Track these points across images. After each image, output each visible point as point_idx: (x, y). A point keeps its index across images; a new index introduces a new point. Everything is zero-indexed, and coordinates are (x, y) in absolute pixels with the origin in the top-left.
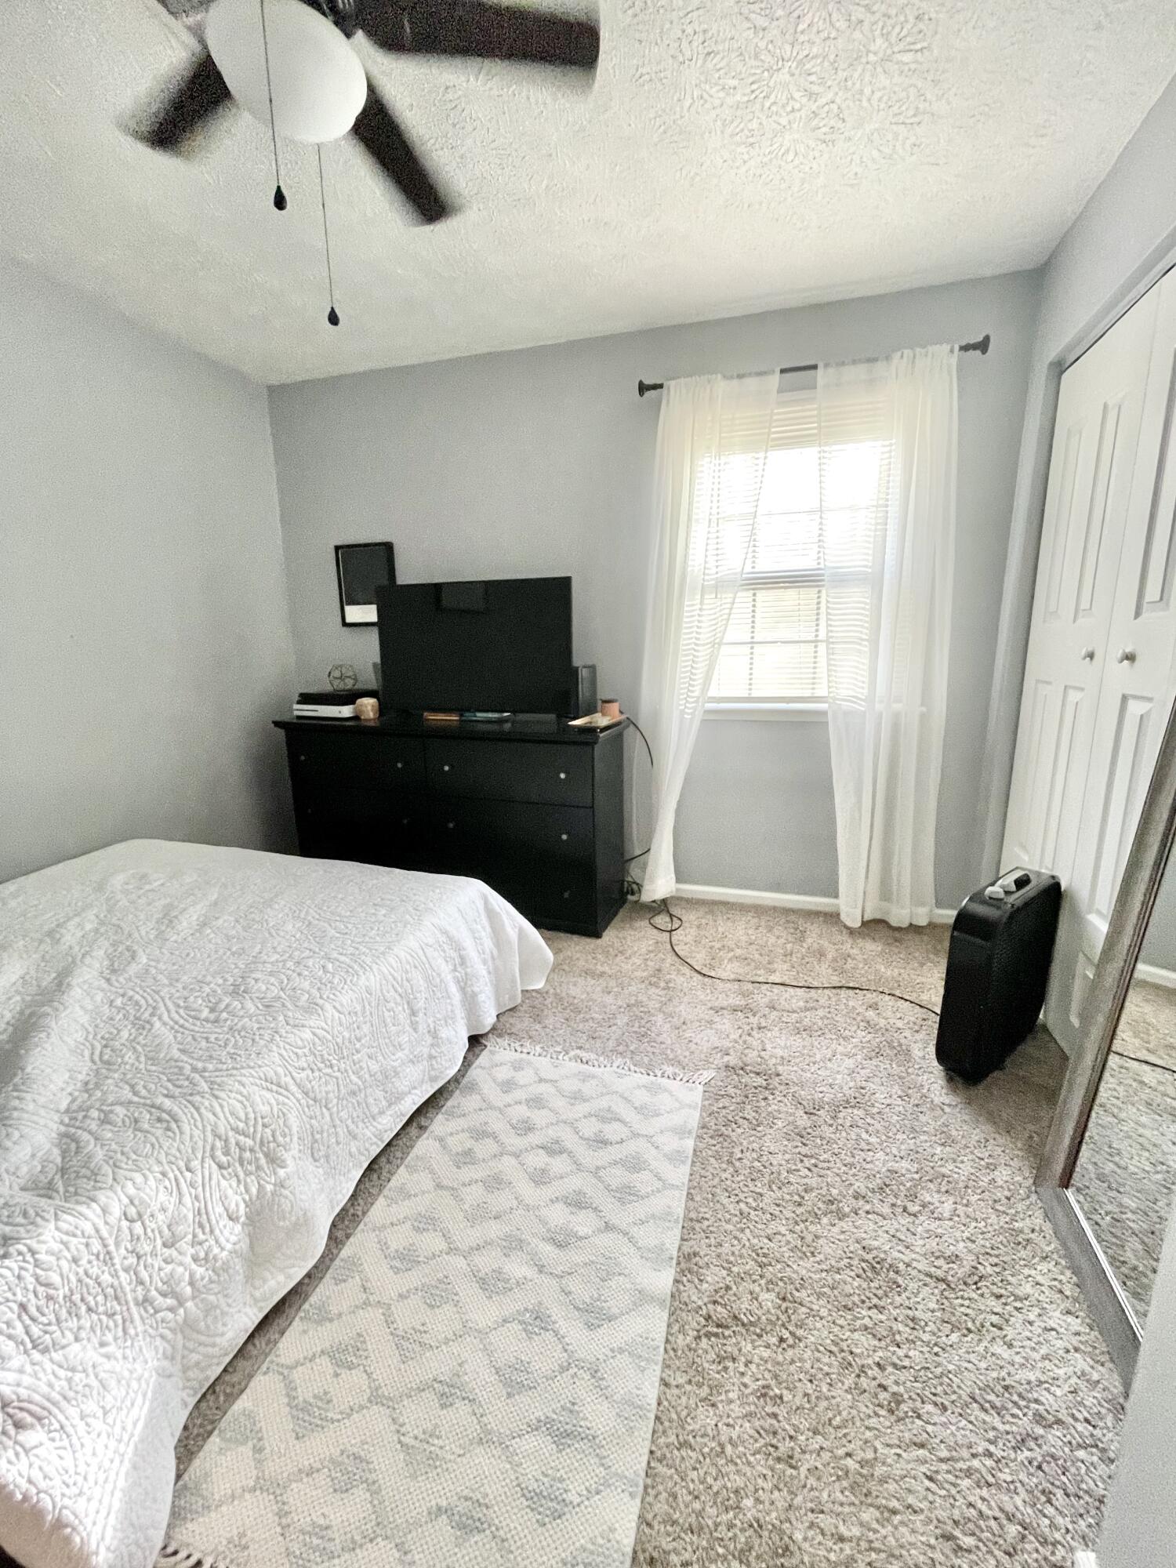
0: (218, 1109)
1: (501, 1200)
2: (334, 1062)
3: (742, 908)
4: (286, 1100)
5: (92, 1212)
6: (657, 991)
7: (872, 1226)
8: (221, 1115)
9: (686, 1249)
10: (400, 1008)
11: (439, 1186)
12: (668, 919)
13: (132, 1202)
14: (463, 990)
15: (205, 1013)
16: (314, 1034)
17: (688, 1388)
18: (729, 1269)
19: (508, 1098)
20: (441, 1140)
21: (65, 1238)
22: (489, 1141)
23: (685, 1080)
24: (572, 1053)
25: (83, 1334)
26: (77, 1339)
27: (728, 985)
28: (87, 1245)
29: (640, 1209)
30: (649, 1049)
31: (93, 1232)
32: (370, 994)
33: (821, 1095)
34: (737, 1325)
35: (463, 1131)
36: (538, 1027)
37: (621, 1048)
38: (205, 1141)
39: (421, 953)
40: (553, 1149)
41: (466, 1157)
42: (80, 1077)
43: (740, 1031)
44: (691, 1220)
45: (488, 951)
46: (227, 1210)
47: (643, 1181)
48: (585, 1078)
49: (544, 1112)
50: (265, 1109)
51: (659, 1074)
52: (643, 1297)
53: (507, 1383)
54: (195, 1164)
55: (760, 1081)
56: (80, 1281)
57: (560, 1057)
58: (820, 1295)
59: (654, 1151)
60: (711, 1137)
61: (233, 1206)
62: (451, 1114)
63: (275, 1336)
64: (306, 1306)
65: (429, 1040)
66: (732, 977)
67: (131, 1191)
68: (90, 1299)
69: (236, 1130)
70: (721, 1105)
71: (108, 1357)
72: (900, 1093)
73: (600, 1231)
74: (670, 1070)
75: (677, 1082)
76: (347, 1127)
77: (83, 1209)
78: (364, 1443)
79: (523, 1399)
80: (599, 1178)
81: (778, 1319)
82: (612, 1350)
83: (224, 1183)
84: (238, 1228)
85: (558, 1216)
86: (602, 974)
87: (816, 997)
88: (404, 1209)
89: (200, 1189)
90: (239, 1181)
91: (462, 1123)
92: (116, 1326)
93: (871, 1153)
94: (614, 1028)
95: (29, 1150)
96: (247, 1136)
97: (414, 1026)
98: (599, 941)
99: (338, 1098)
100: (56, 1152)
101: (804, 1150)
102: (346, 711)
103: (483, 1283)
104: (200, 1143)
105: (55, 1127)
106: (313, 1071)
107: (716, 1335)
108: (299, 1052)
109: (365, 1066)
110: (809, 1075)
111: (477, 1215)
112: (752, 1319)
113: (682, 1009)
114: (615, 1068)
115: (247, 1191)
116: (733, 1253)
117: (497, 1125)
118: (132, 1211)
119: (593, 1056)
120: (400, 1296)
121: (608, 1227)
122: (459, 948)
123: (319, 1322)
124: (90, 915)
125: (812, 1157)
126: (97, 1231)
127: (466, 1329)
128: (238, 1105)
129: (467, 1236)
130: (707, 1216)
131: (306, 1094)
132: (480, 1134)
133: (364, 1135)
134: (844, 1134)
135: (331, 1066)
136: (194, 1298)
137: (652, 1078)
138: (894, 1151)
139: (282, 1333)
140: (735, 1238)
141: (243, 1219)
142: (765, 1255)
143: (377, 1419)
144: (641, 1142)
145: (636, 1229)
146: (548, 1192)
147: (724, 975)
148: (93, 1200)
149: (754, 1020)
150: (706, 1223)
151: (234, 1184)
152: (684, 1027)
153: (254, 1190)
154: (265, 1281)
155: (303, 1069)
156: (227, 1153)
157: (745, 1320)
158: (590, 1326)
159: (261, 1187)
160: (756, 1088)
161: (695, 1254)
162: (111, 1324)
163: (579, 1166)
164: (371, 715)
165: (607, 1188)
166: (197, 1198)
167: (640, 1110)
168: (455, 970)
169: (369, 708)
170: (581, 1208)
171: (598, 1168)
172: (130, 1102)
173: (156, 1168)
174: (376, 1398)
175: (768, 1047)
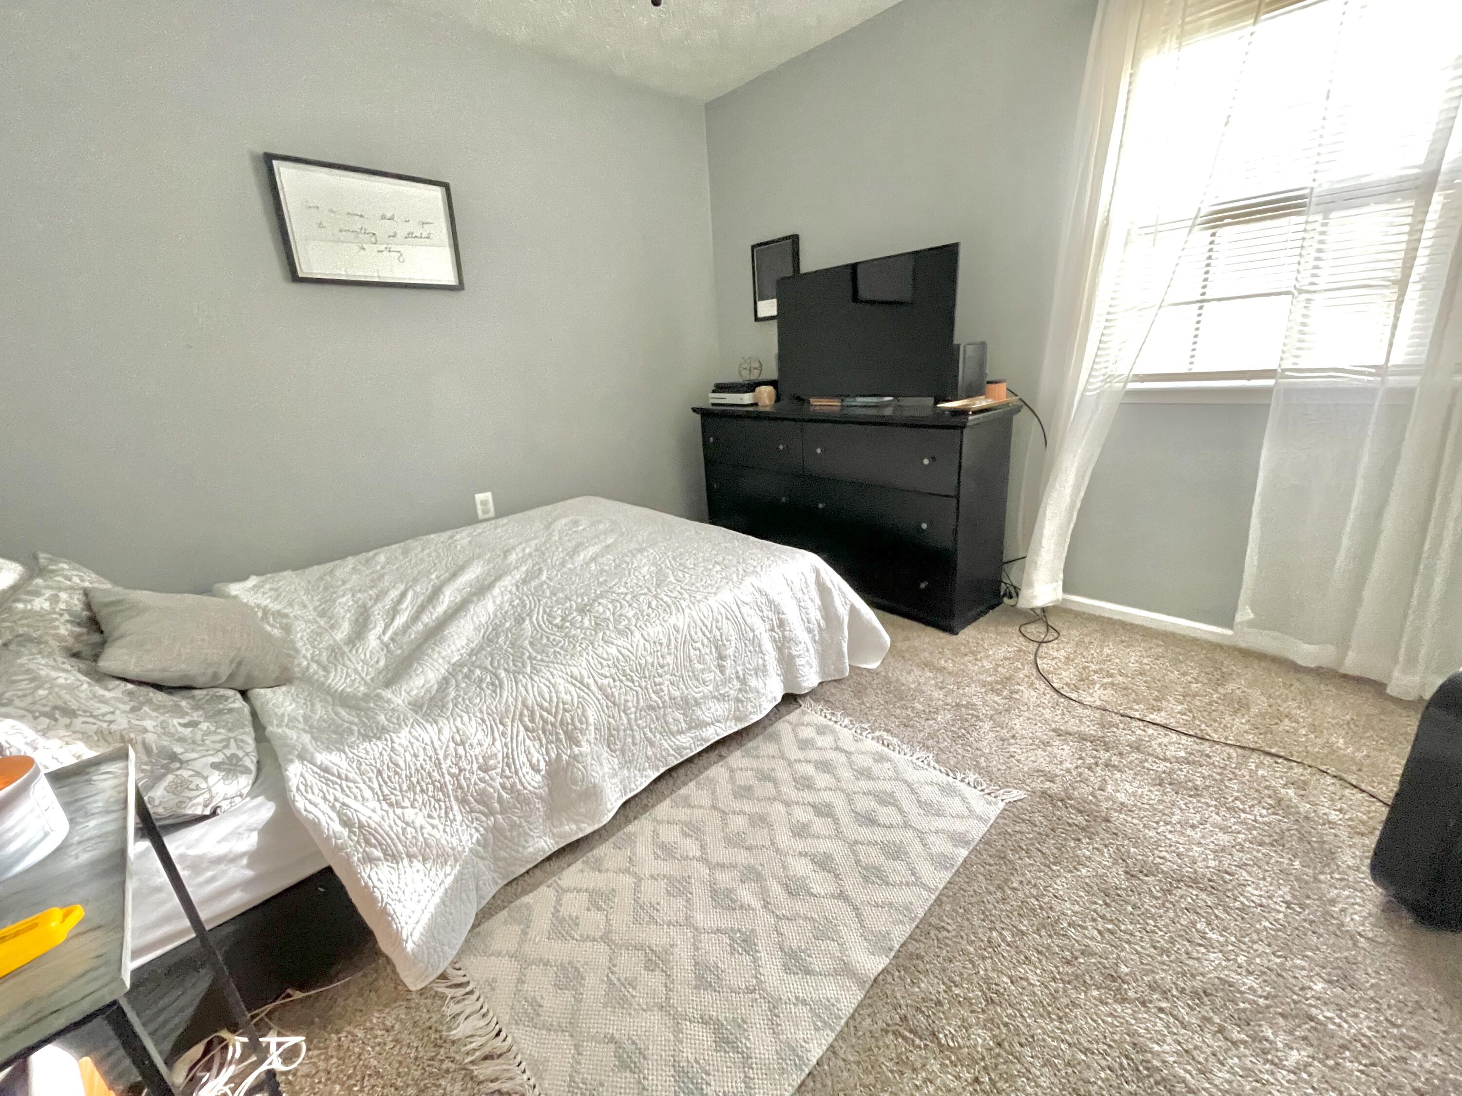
0: (529, 686)
1: (760, 837)
2: (635, 678)
3: (1147, 633)
4: (586, 696)
5: (432, 730)
6: (996, 699)
7: (1160, 1026)
8: (530, 691)
9: (911, 948)
10: (708, 651)
11: (714, 807)
12: (1043, 629)
13: (458, 732)
14: (780, 650)
15: (558, 621)
16: (619, 652)
17: (854, 1067)
18: (950, 988)
19: (800, 755)
20: (732, 771)
21: (413, 740)
22: (770, 785)
23: (987, 791)
24: (877, 733)
25: (416, 804)
26: (413, 806)
27: (1088, 712)
28: (424, 749)
29: (881, 894)
30: (960, 751)
31: (429, 743)
32: (678, 632)
33: (1158, 860)
34: (932, 1042)
35: (752, 769)
36: (855, 702)
37: (930, 742)
38: (516, 707)
39: (735, 608)
40: (824, 811)
41: (744, 792)
42: (472, 645)
43: (1080, 762)
44: (930, 924)
45: (813, 620)
46: (530, 762)
47: (896, 870)
48: (881, 758)
49: (827, 776)
50: (567, 698)
51: (959, 778)
52: (845, 970)
53: (699, 977)
54: (508, 722)
55: (1080, 819)
56: (416, 769)
57: (864, 734)
58: (1047, 1063)
59: (919, 848)
60: (991, 856)
61: (534, 761)
62: (747, 754)
63: (563, 865)
64: (589, 855)
65: (738, 685)
66: (1098, 703)
67: (459, 723)
68: (423, 784)
69: (541, 707)
70: (1017, 828)
71: (433, 827)
72: (1288, 898)
73: (833, 896)
74: (972, 777)
75: (977, 792)
76: (645, 734)
77: (428, 726)
78: (586, 963)
79: (708, 997)
80: (854, 852)
81: (983, 1059)
82: (797, 998)
83: (528, 742)
84: (538, 778)
85: (801, 868)
86: (942, 670)
87: (1208, 750)
88: (682, 814)
89: (509, 740)
90: (541, 745)
91: (755, 764)
92: (440, 808)
93: (1203, 950)
94: (931, 722)
95: (422, 682)
96: (549, 713)
97: (722, 669)
98: (953, 638)
99: (637, 708)
100: (436, 687)
101: (1102, 910)
102: (747, 398)
103: (714, 893)
104: (512, 708)
105: (443, 671)
106: (614, 681)
107: (905, 1038)
108: (605, 663)
109: (665, 689)
110: (1152, 833)
111: (734, 841)
112: (951, 1044)
113: (1017, 723)
114: (914, 758)
115: (548, 753)
116: (961, 974)
117: (783, 774)
118: (458, 738)
119: (895, 741)
120: (652, 876)
121: (842, 896)
122: (778, 611)
123: (593, 869)
124: (533, 543)
125: (1111, 921)
126: (432, 742)
127: (688, 921)
128: (546, 690)
129: (720, 853)
130: (950, 928)
131: (607, 697)
132: (765, 777)
133: (661, 744)
134: (1171, 914)
135: (633, 682)
136: (501, 813)
137: (950, 779)
138: (1241, 959)
139: (569, 865)
140: (971, 961)
141: (543, 773)
142: (997, 992)
143: (599, 953)
144: (910, 834)
145: (869, 908)
146: (800, 845)
147: (1088, 700)
148: (436, 722)
149: (1104, 756)
150: (945, 933)
151: (537, 746)
152: (1012, 741)
153: (553, 756)
154: (561, 824)
155: (606, 677)
156: (532, 721)
157: (943, 1041)
158: (787, 969)
159: (558, 756)
160: (1070, 825)
161: (919, 957)
162: (437, 806)
163: (838, 834)
164: (767, 402)
165: (858, 862)
166: (506, 745)
167: (925, 806)
168: (772, 630)
169: (766, 395)
170: (824, 869)
171: (856, 842)
172: (486, 668)
173: (478, 714)
174: (606, 938)
175: (1110, 788)
